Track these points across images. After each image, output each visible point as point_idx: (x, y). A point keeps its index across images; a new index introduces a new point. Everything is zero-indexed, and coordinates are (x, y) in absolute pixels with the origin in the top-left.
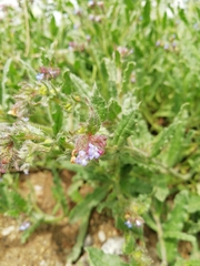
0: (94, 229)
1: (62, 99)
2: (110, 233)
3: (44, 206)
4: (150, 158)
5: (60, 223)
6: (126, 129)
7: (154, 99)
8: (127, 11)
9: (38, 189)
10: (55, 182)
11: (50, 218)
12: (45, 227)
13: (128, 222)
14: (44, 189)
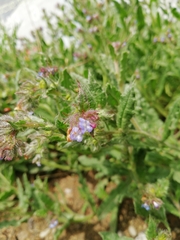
0: (124, 224)
1: (62, 92)
2: (140, 227)
3: (75, 207)
4: (162, 142)
5: (91, 221)
6: (126, 109)
7: (164, 93)
8: (122, 19)
9: (68, 191)
10: (81, 182)
11: (80, 217)
12: (78, 226)
13: (145, 205)
14: (74, 191)
